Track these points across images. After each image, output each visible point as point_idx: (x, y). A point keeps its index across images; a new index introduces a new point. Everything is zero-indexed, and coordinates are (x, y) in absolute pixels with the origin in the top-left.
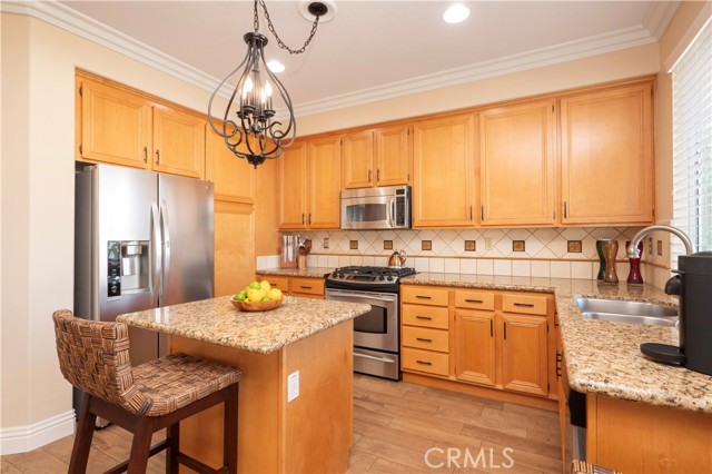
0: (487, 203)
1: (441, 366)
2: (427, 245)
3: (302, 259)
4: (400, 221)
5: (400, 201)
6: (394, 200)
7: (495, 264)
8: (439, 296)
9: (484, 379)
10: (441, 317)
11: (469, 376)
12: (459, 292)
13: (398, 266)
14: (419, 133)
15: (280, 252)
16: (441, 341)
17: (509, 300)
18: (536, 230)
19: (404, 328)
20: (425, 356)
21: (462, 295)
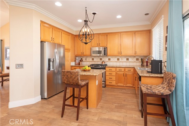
0: (122, 51)
1: (114, 83)
2: (109, 59)
3: (81, 63)
4: (105, 54)
5: (105, 50)
6: (103, 50)
7: (123, 63)
8: (114, 69)
9: (122, 85)
10: (114, 74)
11: (119, 84)
12: (117, 68)
13: (104, 64)
14: (109, 36)
15: (75, 61)
16: (114, 78)
17: (127, 69)
18: (131, 56)
19: (106, 76)
20: (111, 81)
21: (118, 69)
